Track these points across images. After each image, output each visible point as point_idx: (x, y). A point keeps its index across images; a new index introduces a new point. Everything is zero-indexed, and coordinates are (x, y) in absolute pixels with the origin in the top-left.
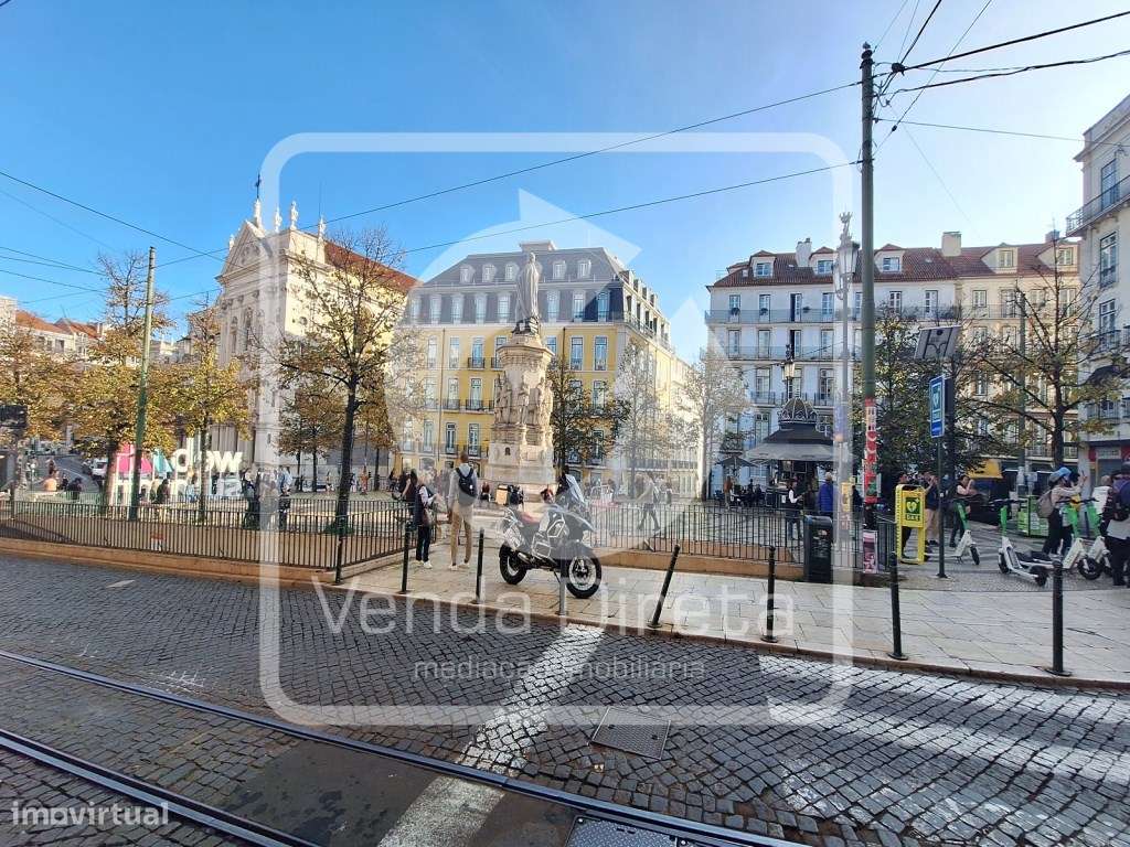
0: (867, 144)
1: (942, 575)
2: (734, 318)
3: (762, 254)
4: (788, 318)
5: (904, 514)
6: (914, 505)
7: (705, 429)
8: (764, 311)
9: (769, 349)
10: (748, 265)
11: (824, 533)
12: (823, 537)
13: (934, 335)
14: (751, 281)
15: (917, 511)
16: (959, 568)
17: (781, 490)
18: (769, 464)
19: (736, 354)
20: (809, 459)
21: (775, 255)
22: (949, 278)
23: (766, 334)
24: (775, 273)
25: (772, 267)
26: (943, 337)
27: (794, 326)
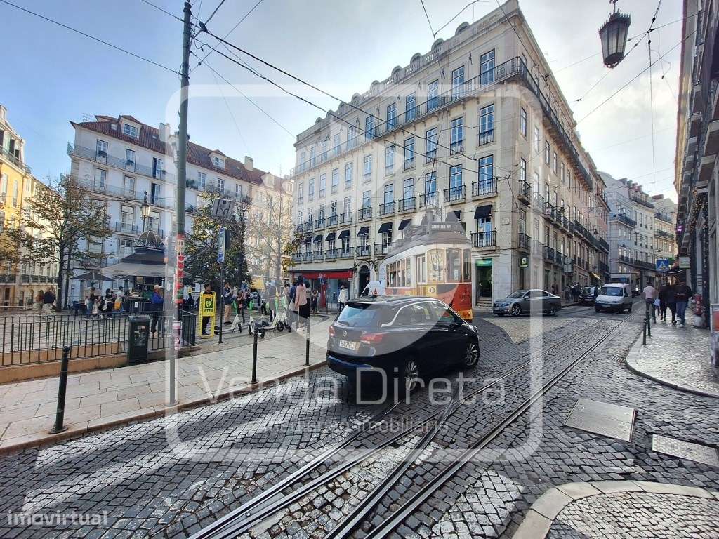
0: (186, 65)
1: (220, 342)
2: (100, 159)
3: (130, 118)
4: (151, 173)
5: (204, 308)
6: (210, 302)
7: (62, 248)
8: (130, 162)
9: (134, 192)
10: (118, 122)
11: (143, 327)
12: (142, 330)
13: (221, 203)
14: (118, 135)
15: (211, 307)
16: (232, 336)
17: (133, 298)
18: (127, 278)
19: (102, 189)
20: (156, 275)
21: (143, 124)
22: (247, 181)
23: (131, 181)
24: (141, 136)
25: (139, 131)
26: (227, 206)
27: (155, 181)
